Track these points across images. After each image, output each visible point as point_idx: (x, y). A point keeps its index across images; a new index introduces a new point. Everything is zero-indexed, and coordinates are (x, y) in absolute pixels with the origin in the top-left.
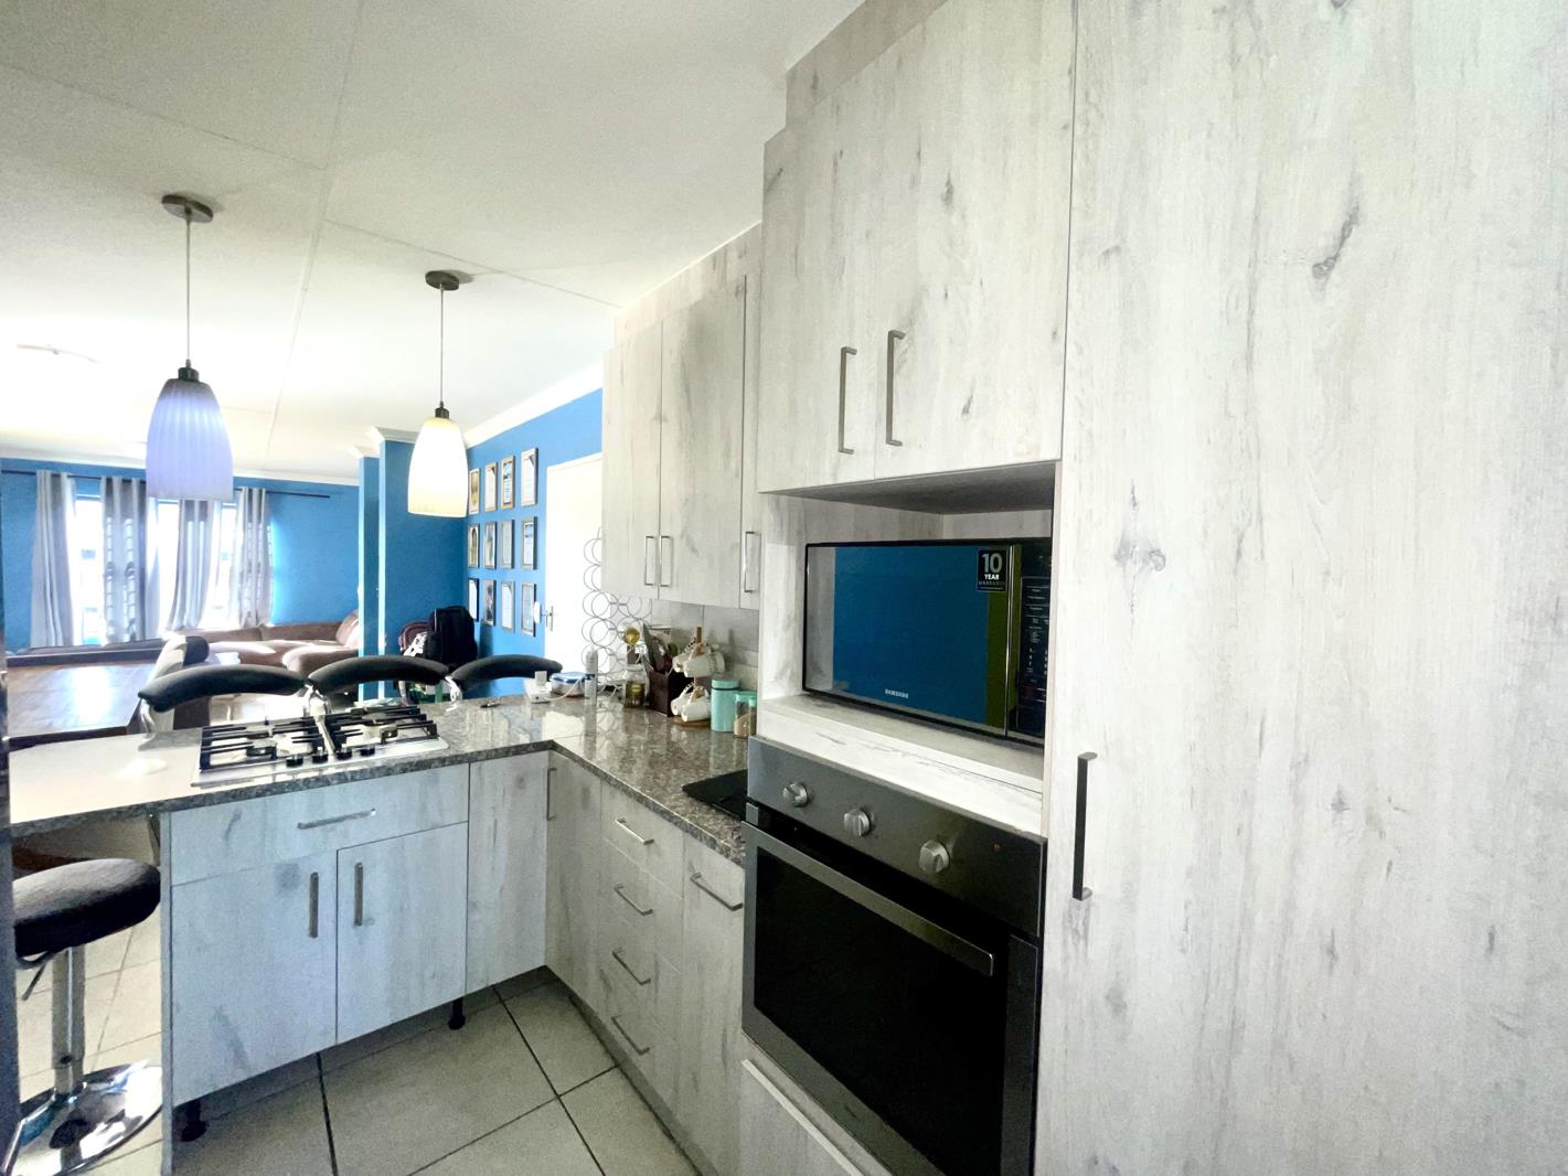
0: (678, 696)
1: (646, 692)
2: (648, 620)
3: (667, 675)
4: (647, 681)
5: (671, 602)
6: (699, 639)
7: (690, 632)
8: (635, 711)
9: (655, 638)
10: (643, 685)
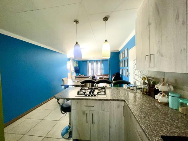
0: (157, 94)
1: (148, 91)
2: (148, 76)
3: (153, 89)
4: (148, 89)
5: (154, 71)
6: (164, 81)
7: (160, 79)
8: (145, 95)
9: (150, 80)
10: (147, 90)
